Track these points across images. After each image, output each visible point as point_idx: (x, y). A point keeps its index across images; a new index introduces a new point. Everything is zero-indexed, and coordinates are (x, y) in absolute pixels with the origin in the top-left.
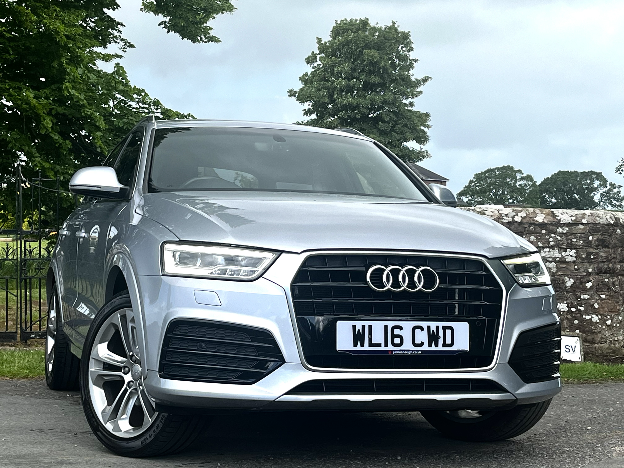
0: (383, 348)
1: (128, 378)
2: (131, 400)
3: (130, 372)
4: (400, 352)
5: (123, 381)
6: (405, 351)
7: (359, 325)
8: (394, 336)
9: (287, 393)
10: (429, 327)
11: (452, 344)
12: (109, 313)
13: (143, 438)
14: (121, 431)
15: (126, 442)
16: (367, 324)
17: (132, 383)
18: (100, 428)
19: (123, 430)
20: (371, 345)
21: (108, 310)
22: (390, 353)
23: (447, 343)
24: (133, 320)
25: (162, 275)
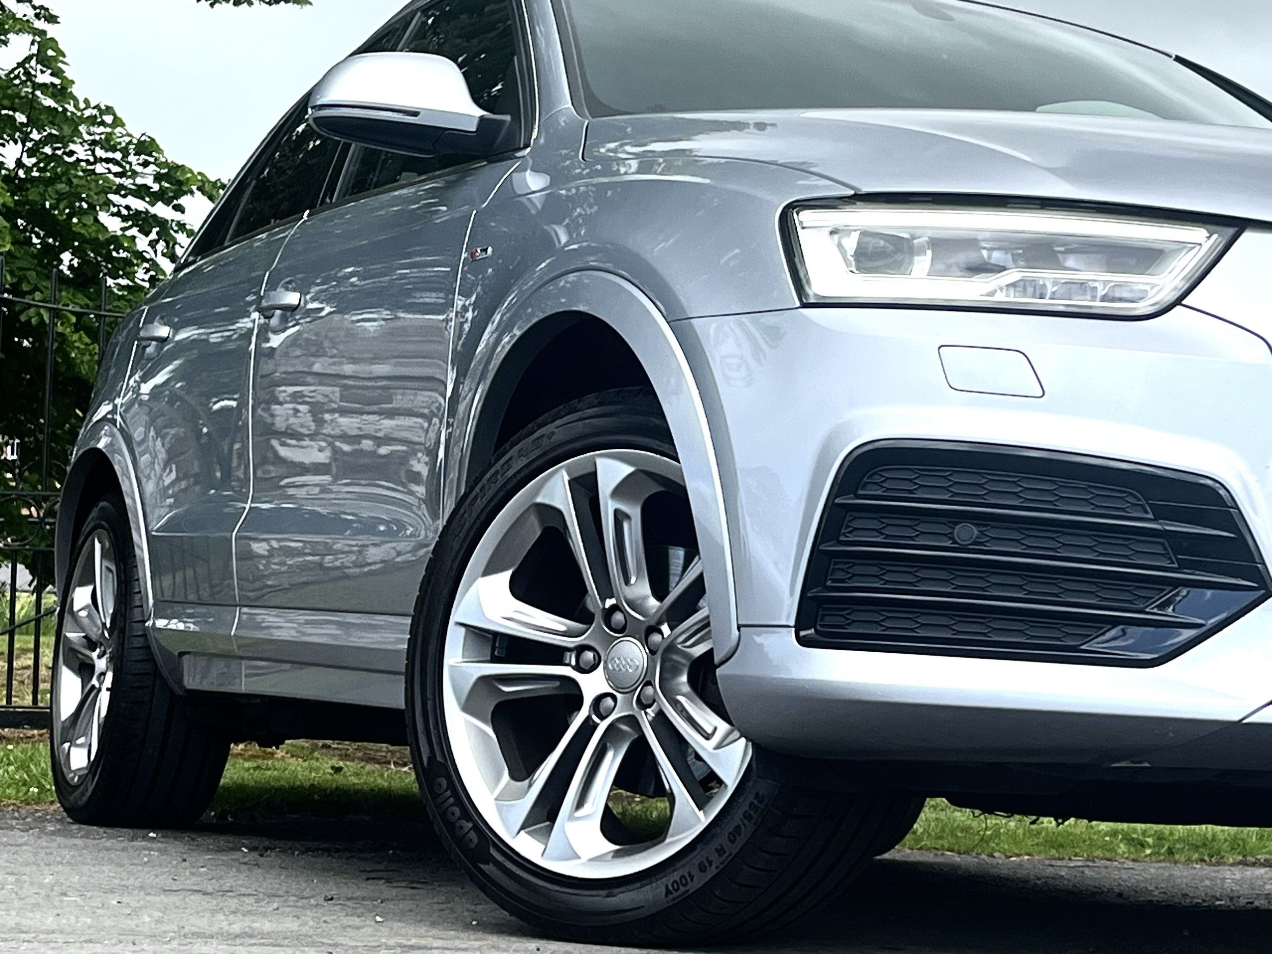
1: (593, 684)
2: (610, 755)
3: (602, 664)
5: (574, 694)
12: (527, 471)
13: (676, 876)
14: (578, 857)
15: (604, 893)
17: (609, 701)
18: (493, 851)
19: (585, 855)
21: (524, 461)
24: (621, 491)
25: (798, 304)
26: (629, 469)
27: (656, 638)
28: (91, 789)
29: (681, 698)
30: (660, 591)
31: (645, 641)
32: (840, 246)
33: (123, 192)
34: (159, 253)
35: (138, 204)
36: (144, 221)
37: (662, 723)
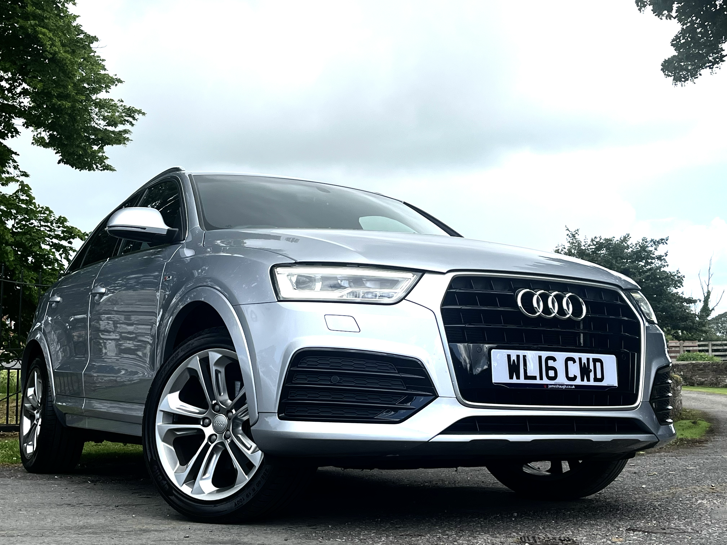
0: (538, 381)
1: (209, 431)
2: (215, 456)
3: (212, 424)
4: (554, 386)
5: (202, 435)
6: (559, 385)
7: (514, 354)
8: (548, 368)
9: (443, 432)
10: (580, 359)
11: (601, 380)
12: (184, 357)
13: (238, 499)
14: (204, 493)
15: (213, 506)
16: (521, 353)
17: (214, 437)
18: (174, 492)
19: (207, 491)
20: (527, 377)
21: (183, 353)
22: (545, 387)
23: (598, 377)
24: (218, 363)
25: (277, 300)
26: (220, 356)
27: (230, 414)
28: (34, 460)
29: (240, 436)
30: (232, 398)
31: (226, 415)
32: (290, 280)
33: (51, 237)
34: (63, 258)
35: (55, 241)
36: (58, 247)
37: (233, 445)
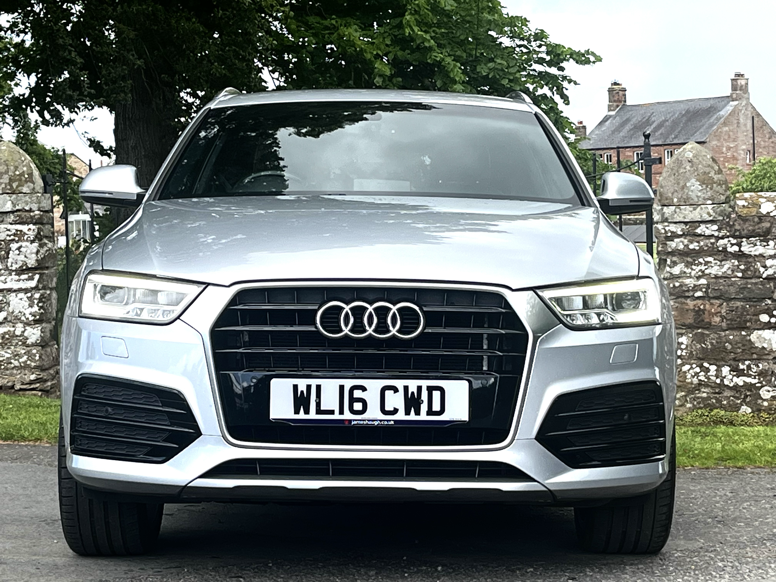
0: (337, 416)
4: (362, 422)
6: (369, 421)
7: (302, 384)
9: (204, 476)
10: (406, 388)
11: (441, 412)
16: (314, 382)
20: (319, 411)
22: (347, 423)
23: (434, 409)
25: (78, 316)
